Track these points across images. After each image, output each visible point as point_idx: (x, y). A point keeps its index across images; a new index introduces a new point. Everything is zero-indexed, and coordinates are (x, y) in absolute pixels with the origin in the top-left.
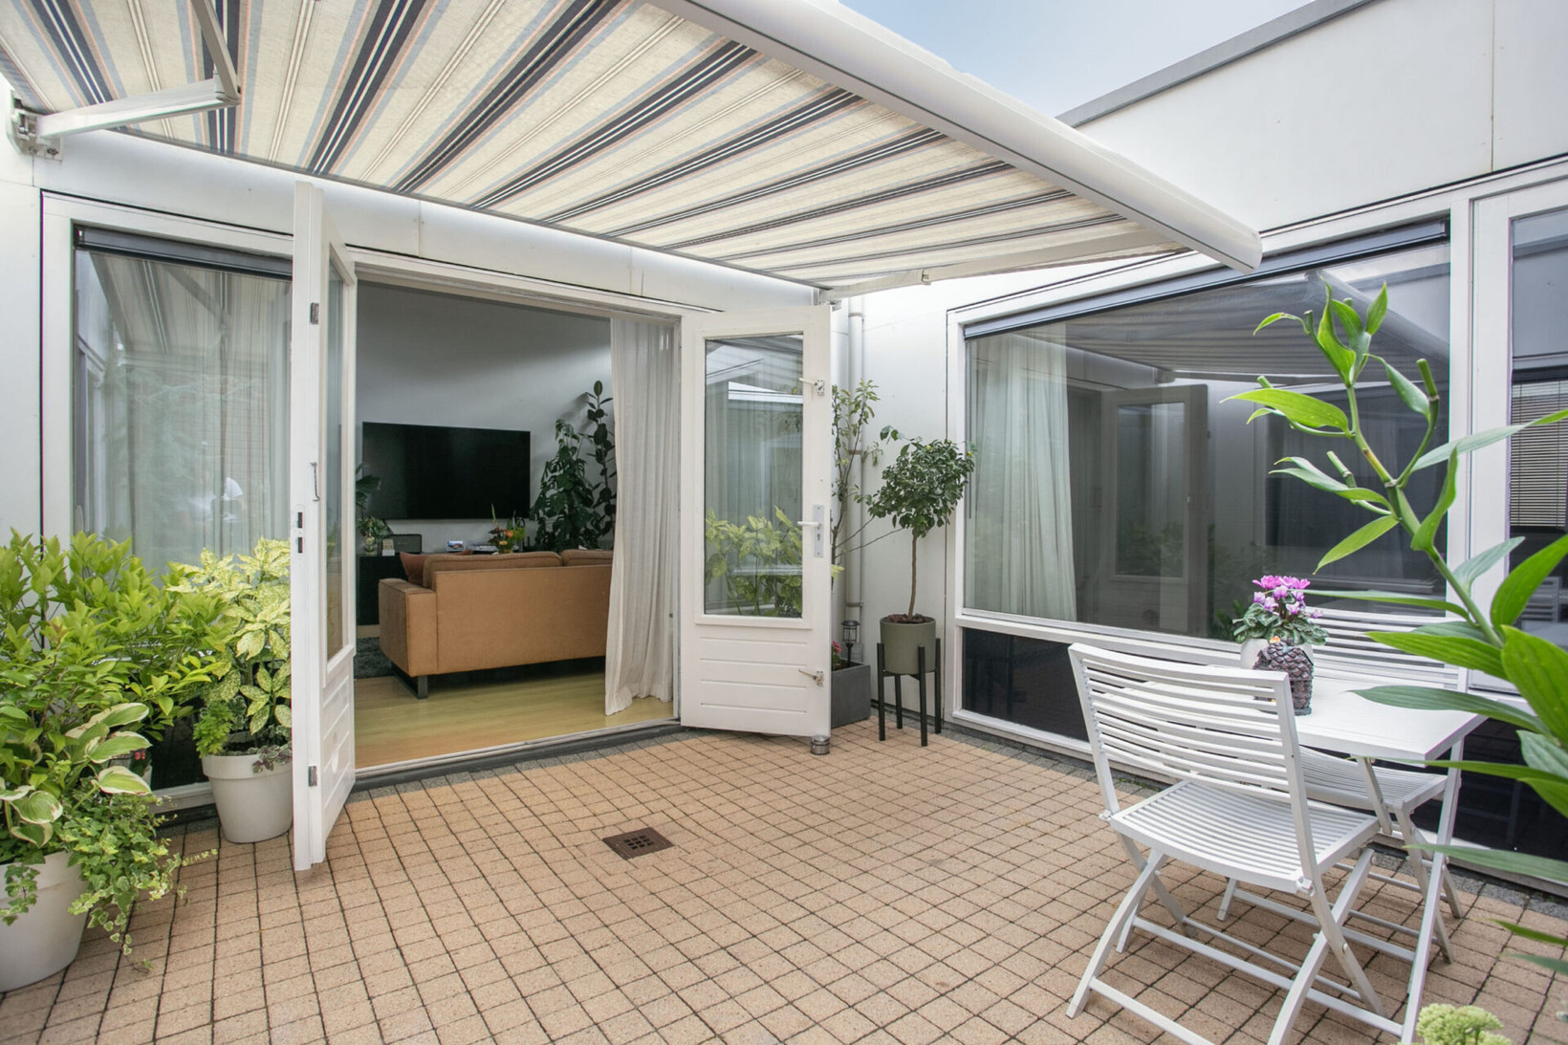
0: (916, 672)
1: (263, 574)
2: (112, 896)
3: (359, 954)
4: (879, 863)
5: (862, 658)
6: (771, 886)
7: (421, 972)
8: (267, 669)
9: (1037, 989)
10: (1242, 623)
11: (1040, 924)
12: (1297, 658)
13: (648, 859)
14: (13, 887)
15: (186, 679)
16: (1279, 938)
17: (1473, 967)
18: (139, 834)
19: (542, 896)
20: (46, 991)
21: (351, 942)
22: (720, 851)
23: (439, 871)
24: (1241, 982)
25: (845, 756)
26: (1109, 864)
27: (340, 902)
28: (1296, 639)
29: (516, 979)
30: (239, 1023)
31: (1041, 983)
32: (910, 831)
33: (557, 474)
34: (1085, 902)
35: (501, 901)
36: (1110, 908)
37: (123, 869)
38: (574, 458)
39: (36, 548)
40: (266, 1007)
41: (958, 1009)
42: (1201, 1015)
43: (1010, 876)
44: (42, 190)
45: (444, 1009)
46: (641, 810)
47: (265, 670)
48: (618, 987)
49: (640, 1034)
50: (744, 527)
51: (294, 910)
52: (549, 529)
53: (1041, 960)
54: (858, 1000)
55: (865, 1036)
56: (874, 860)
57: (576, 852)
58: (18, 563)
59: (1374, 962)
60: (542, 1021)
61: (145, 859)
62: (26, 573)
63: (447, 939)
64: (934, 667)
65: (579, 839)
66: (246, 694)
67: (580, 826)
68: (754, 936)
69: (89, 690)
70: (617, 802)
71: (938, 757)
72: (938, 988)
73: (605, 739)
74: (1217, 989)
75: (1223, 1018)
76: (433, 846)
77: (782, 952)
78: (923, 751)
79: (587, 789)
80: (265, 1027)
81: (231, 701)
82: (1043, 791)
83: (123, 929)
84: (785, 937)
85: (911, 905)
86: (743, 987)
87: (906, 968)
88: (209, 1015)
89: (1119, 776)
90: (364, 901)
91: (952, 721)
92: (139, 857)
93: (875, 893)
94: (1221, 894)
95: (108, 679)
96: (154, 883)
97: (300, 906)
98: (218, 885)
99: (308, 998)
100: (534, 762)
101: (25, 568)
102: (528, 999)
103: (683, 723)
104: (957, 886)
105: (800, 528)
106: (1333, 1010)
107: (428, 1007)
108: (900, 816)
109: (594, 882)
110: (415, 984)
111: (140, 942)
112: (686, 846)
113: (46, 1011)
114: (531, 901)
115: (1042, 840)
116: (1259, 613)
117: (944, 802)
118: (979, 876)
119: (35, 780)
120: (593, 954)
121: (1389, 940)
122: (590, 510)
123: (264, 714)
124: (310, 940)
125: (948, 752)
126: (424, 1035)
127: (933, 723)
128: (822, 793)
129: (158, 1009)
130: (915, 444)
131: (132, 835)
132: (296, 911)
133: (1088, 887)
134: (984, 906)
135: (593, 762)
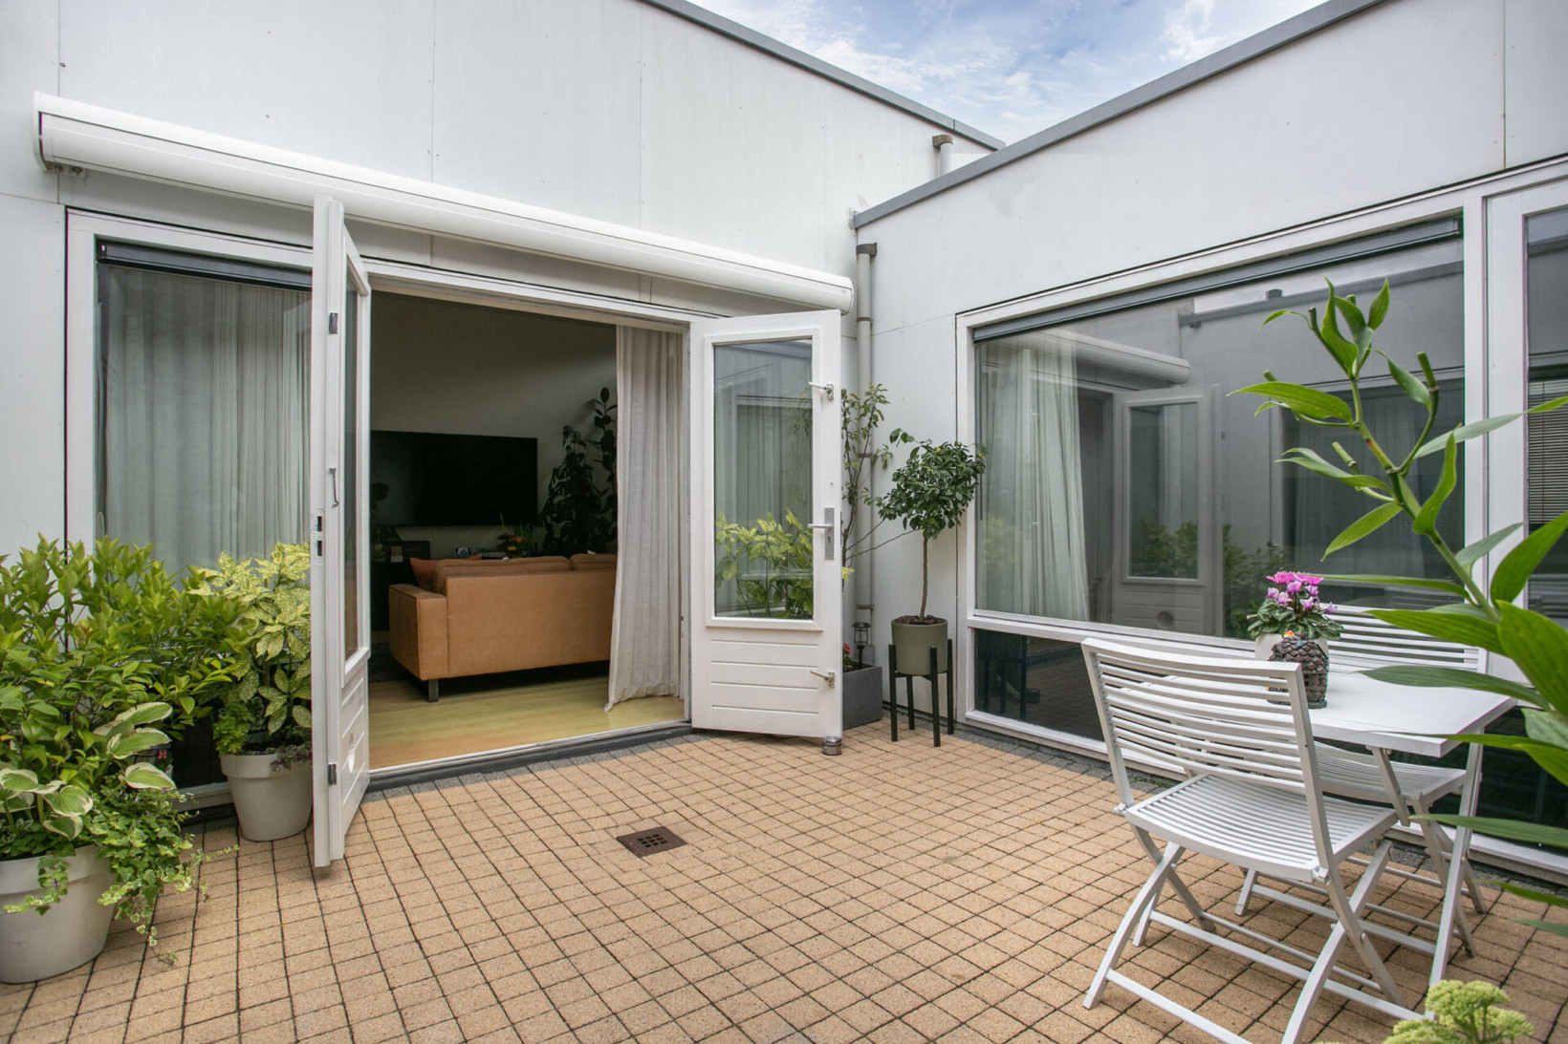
0: (928, 673)
1: (281, 577)
2: (139, 888)
3: (378, 946)
4: (893, 861)
5: (874, 661)
6: (785, 883)
7: (440, 964)
8: (285, 671)
9: (1054, 982)
10: (1256, 619)
11: (1056, 919)
12: (1311, 651)
13: (662, 857)
14: (45, 878)
15: (208, 679)
16: (1297, 932)
17: (1497, 961)
18: (165, 829)
19: (558, 892)
20: (76, 980)
21: (371, 935)
22: (734, 849)
23: (455, 868)
24: (1260, 975)
25: (858, 756)
26: (1125, 860)
27: (359, 898)
28: (1311, 633)
29: (534, 970)
30: (265, 1012)
31: (1057, 976)
32: (923, 829)
33: (565, 480)
34: (1102, 898)
35: (517, 897)
36: (1126, 903)
37: (149, 863)
38: (582, 464)
39: (61, 553)
40: (290, 996)
41: (975, 1000)
42: (1219, 1006)
43: (1024, 872)
44: (67, 207)
45: (464, 999)
46: (654, 810)
47: (282, 671)
48: (635, 979)
49: (658, 1023)
50: (754, 530)
51: (314, 905)
52: (557, 535)
53: (1057, 953)
54: (874, 991)
55: (882, 1026)
56: (888, 857)
57: (590, 850)
58: (45, 567)
59: (1394, 956)
60: (561, 1011)
61: (170, 853)
62: (52, 576)
63: (465, 934)
64: (946, 668)
65: (592, 837)
66: (264, 695)
67: (593, 825)
68: (769, 930)
69: (116, 689)
70: (629, 802)
71: (951, 757)
72: (954, 980)
73: (616, 741)
74: (1235, 981)
75: (1242, 1009)
76: (449, 845)
77: (797, 946)
78: (936, 751)
79: (599, 789)
80: (289, 1015)
81: (250, 701)
82: (1058, 791)
83: (149, 922)
84: (800, 931)
85: (926, 901)
86: (759, 979)
87: (922, 961)
88: (234, 1004)
89: (1135, 775)
90: (382, 897)
91: (965, 722)
92: (165, 851)
93: (890, 889)
94: (1238, 889)
95: (133, 678)
96: (179, 877)
97: (319, 902)
98: (238, 881)
99: (332, 988)
100: (546, 764)
101: (51, 572)
102: (547, 990)
103: (695, 724)
104: (972, 882)
105: (811, 531)
106: (1353, 1001)
107: (448, 997)
108: (914, 815)
109: (609, 879)
110: (435, 976)
111: (164, 935)
112: (700, 844)
113: (77, 999)
114: (547, 897)
115: (1056, 838)
116: (1273, 608)
117: (958, 801)
118: (995, 873)
119: (66, 775)
120: (609, 947)
121: (1410, 934)
122: (598, 516)
123: (281, 715)
124: (331, 934)
125: (963, 752)
126: (446, 1024)
127: (944, 724)
128: (835, 793)
129: (185, 998)
130: (926, 447)
131: (158, 830)
132: (315, 906)
133: (1104, 883)
134: (1000, 902)
135: (604, 763)
